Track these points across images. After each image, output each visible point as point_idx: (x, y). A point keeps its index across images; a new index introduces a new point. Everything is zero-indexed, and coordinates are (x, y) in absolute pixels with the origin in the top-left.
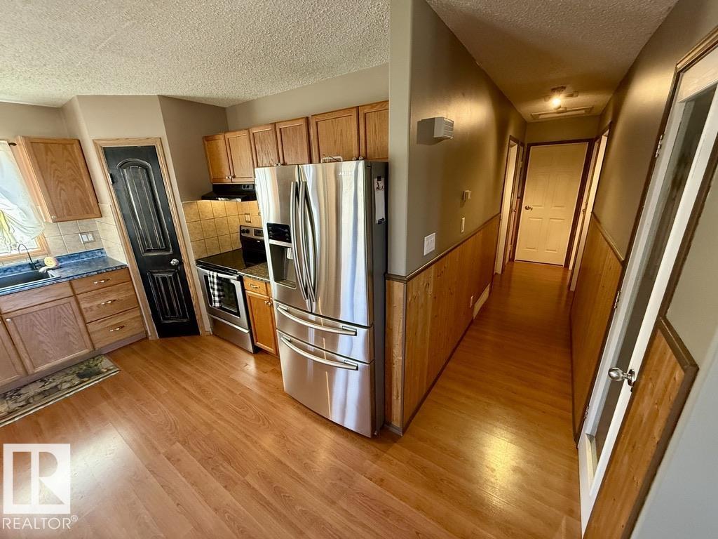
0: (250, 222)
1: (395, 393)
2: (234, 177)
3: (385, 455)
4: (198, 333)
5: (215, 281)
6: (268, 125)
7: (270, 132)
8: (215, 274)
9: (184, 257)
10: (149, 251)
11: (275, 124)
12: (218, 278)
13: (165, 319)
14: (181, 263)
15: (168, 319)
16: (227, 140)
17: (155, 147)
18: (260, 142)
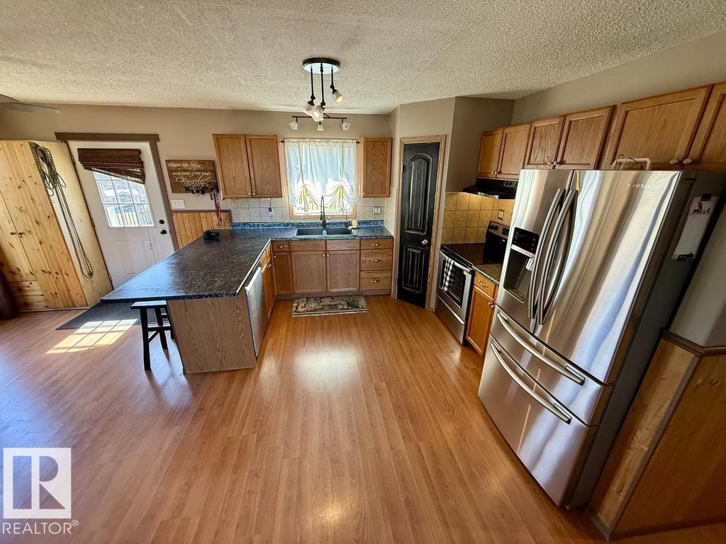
0: (502, 219)
2: (500, 173)
4: (424, 306)
5: (451, 268)
6: (557, 117)
8: (453, 261)
9: (433, 240)
10: (410, 229)
11: (566, 116)
12: (454, 266)
13: (405, 285)
14: (429, 244)
15: (407, 287)
16: (504, 135)
17: (439, 143)
18: (541, 138)
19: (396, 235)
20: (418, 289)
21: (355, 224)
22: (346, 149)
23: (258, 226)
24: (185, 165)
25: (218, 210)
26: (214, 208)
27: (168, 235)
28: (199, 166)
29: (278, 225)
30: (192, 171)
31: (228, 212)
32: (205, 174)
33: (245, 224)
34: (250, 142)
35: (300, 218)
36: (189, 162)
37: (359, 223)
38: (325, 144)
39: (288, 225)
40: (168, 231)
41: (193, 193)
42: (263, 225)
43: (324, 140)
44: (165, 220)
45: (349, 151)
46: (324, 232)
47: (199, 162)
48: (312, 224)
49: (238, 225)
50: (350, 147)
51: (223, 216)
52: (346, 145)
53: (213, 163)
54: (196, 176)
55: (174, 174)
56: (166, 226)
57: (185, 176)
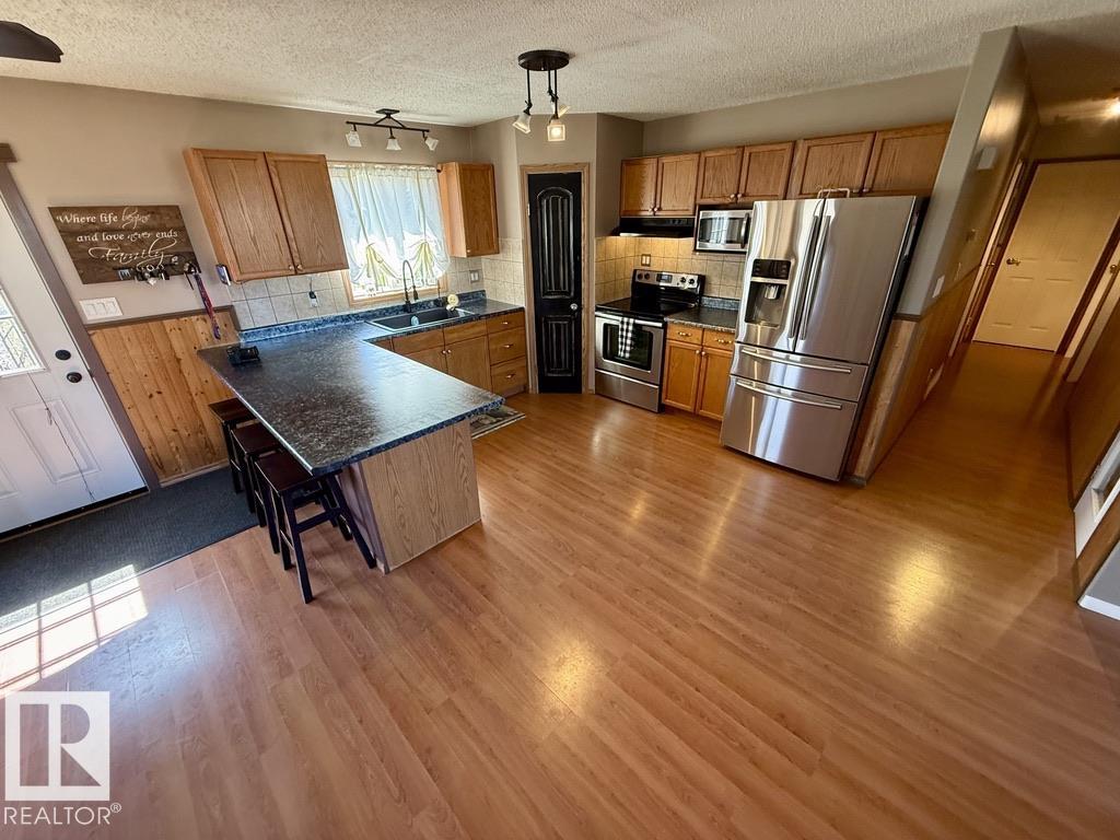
0: (649, 265)
1: (868, 440)
2: (660, 209)
3: (836, 507)
4: (580, 391)
5: (631, 328)
6: (731, 148)
7: (733, 158)
8: (632, 321)
9: (584, 302)
10: (549, 294)
11: (744, 147)
12: (635, 325)
13: (549, 371)
14: (580, 309)
15: (553, 372)
16: (660, 165)
17: (580, 173)
18: (715, 168)
19: (529, 305)
20: (570, 371)
21: (453, 302)
22: (423, 182)
23: (296, 327)
24: (109, 219)
25: (207, 310)
26: (198, 305)
27: (87, 383)
28: (145, 219)
29: (332, 321)
30: (128, 230)
31: (229, 309)
32: (164, 235)
33: (269, 329)
34: (276, 167)
35: (364, 303)
36: (117, 210)
37: (461, 297)
38: (392, 173)
39: (348, 318)
40: (84, 372)
41: (144, 279)
42: (304, 326)
43: (389, 166)
44: (71, 347)
45: (428, 185)
46: (415, 319)
47: (143, 210)
48: (387, 309)
49: (255, 331)
50: (428, 179)
51: (219, 318)
52: (422, 174)
53: (175, 211)
54: (142, 241)
55: (80, 239)
56: (78, 363)
57: (111, 243)
